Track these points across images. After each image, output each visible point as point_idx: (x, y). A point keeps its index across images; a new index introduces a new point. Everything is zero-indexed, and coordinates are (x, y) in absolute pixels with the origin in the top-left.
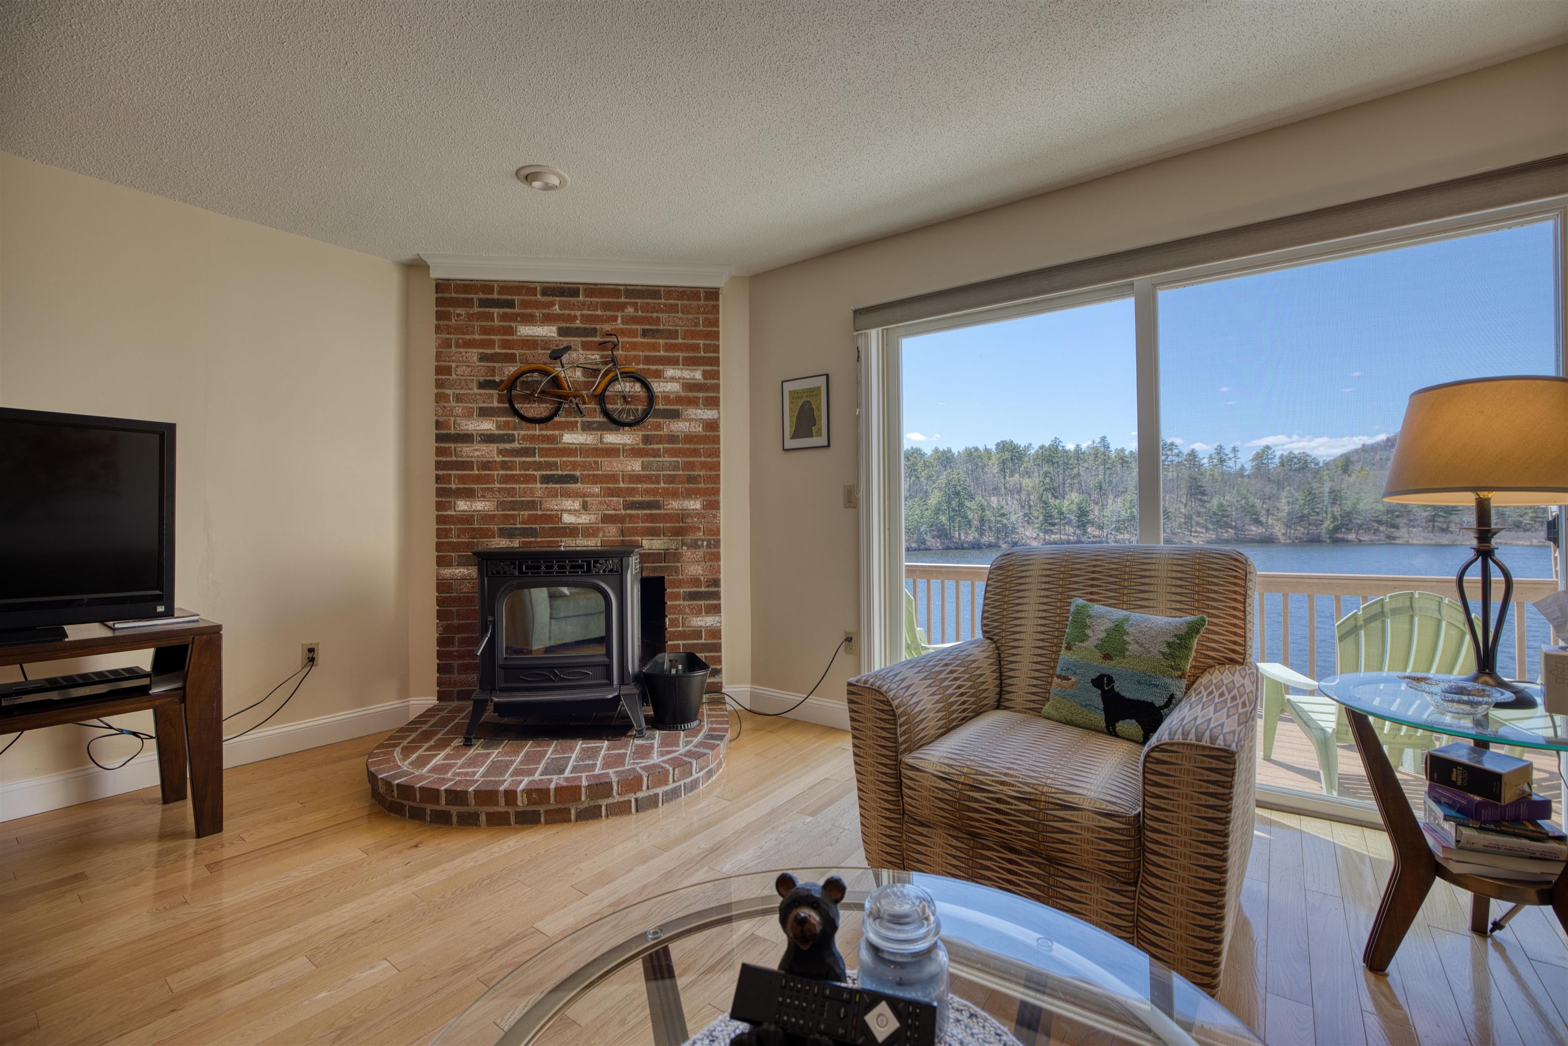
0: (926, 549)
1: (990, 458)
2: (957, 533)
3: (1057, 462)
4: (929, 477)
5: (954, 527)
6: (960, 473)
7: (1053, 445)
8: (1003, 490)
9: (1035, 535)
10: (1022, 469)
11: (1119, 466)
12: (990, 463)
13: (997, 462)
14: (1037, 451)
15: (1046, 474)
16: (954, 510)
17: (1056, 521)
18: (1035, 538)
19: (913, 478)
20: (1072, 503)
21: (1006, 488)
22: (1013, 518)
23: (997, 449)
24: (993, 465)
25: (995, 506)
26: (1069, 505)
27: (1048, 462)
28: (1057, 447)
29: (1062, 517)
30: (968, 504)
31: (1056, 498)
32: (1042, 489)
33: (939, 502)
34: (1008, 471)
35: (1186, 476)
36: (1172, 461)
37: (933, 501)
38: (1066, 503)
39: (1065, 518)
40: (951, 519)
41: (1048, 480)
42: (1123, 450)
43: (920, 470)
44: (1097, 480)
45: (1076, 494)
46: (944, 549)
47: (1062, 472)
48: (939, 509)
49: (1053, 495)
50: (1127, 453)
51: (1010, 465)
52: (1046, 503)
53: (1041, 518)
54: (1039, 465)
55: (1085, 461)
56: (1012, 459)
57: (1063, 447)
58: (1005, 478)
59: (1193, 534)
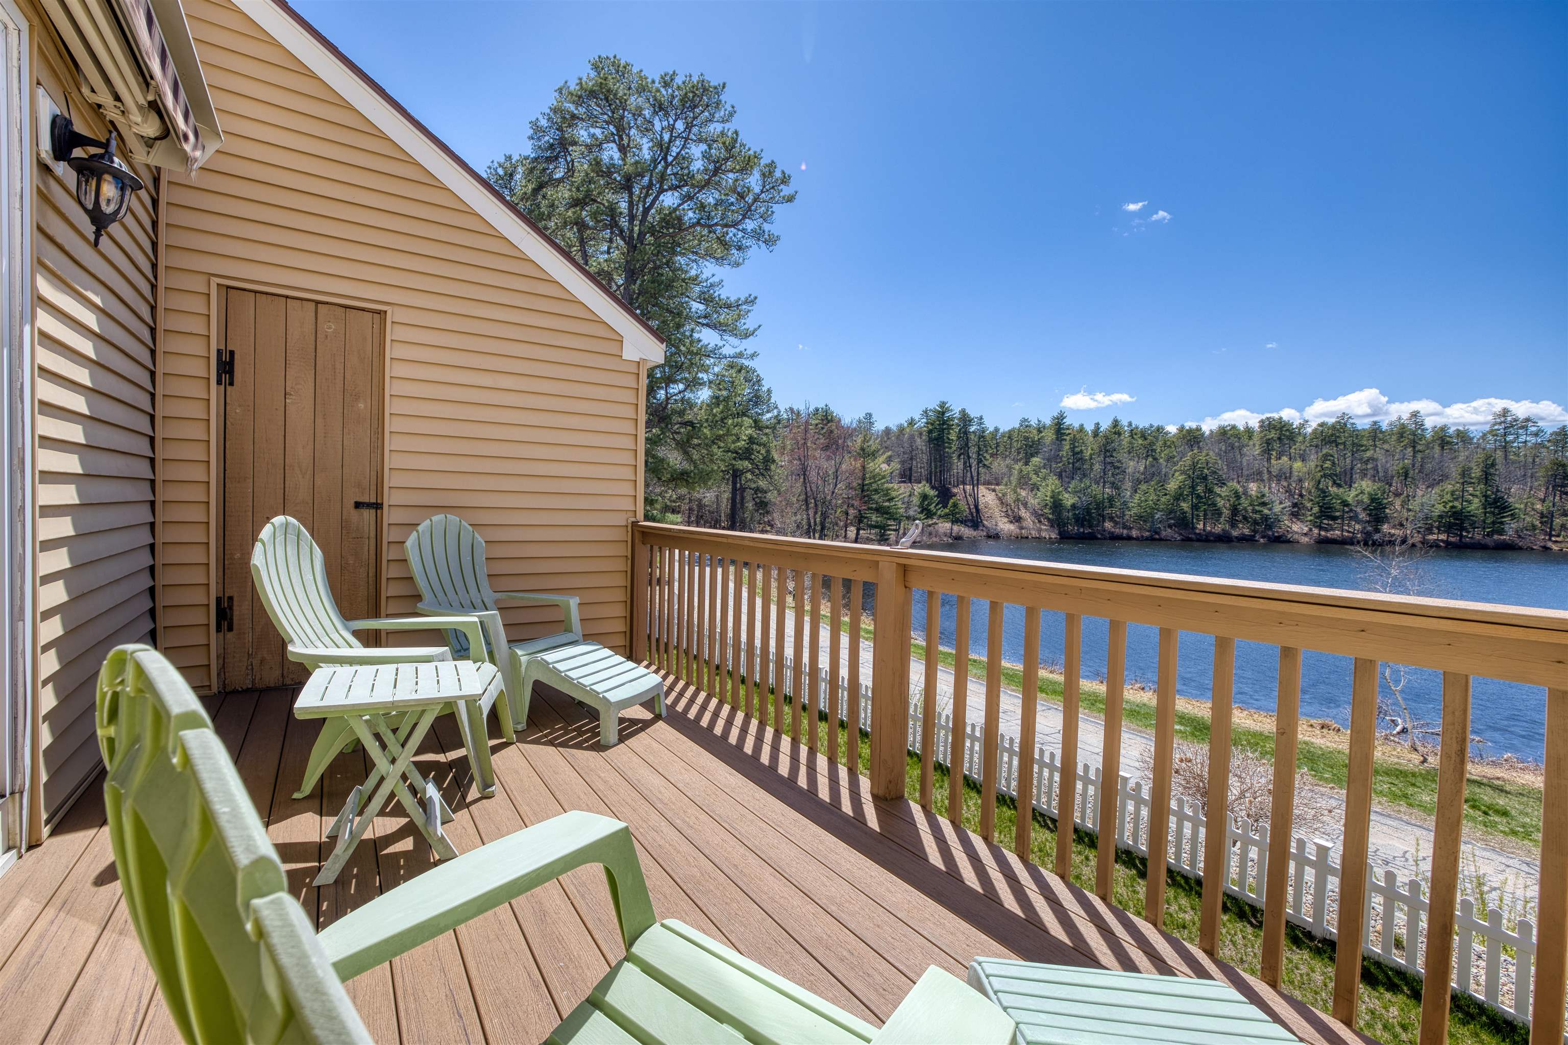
0: (1161, 540)
1: (1250, 438)
2: (1202, 523)
3: (1344, 443)
4: (1170, 459)
5: (1198, 515)
6: (1209, 455)
7: (1339, 422)
8: (1266, 476)
9: (1306, 529)
10: (1292, 451)
11: (1437, 449)
12: (1251, 443)
13: (1259, 443)
14: (1316, 429)
15: (1326, 457)
16: (1198, 496)
17: (1338, 514)
18: (1306, 534)
19: (1150, 459)
20: (1362, 493)
21: (1269, 472)
22: (1277, 508)
23: (1261, 427)
24: (1254, 445)
25: (1253, 493)
26: (1357, 495)
27: (1330, 442)
28: (1345, 424)
29: (1346, 509)
30: (1217, 490)
31: (1339, 486)
32: (1319, 474)
33: (1180, 487)
34: (1274, 453)
35: (1547, 462)
36: (1525, 442)
37: (1172, 486)
38: (1353, 493)
39: (1351, 510)
40: (1195, 507)
41: (1328, 464)
42: (1443, 429)
43: (1158, 450)
44: (1401, 465)
45: (1369, 482)
46: (1183, 540)
47: (1349, 454)
48: (1181, 495)
49: (1334, 483)
50: (1452, 430)
51: (1276, 445)
52: (1324, 492)
53: (1316, 509)
54: (1317, 446)
55: (1385, 442)
56: (1279, 439)
57: (1353, 424)
58: (1269, 459)
59: (1553, 539)
